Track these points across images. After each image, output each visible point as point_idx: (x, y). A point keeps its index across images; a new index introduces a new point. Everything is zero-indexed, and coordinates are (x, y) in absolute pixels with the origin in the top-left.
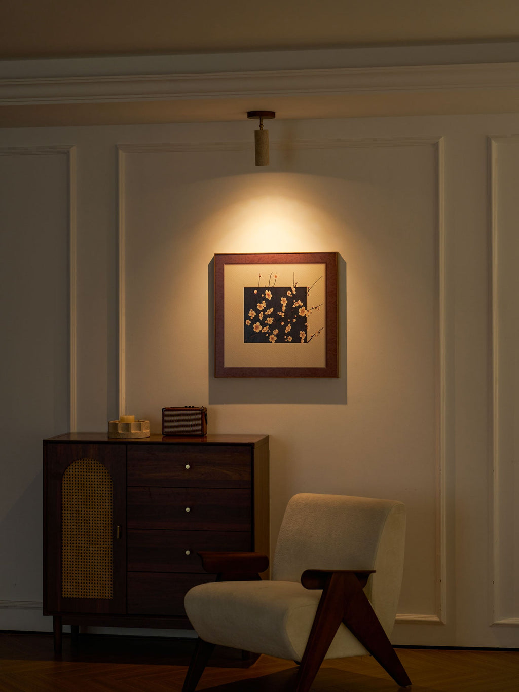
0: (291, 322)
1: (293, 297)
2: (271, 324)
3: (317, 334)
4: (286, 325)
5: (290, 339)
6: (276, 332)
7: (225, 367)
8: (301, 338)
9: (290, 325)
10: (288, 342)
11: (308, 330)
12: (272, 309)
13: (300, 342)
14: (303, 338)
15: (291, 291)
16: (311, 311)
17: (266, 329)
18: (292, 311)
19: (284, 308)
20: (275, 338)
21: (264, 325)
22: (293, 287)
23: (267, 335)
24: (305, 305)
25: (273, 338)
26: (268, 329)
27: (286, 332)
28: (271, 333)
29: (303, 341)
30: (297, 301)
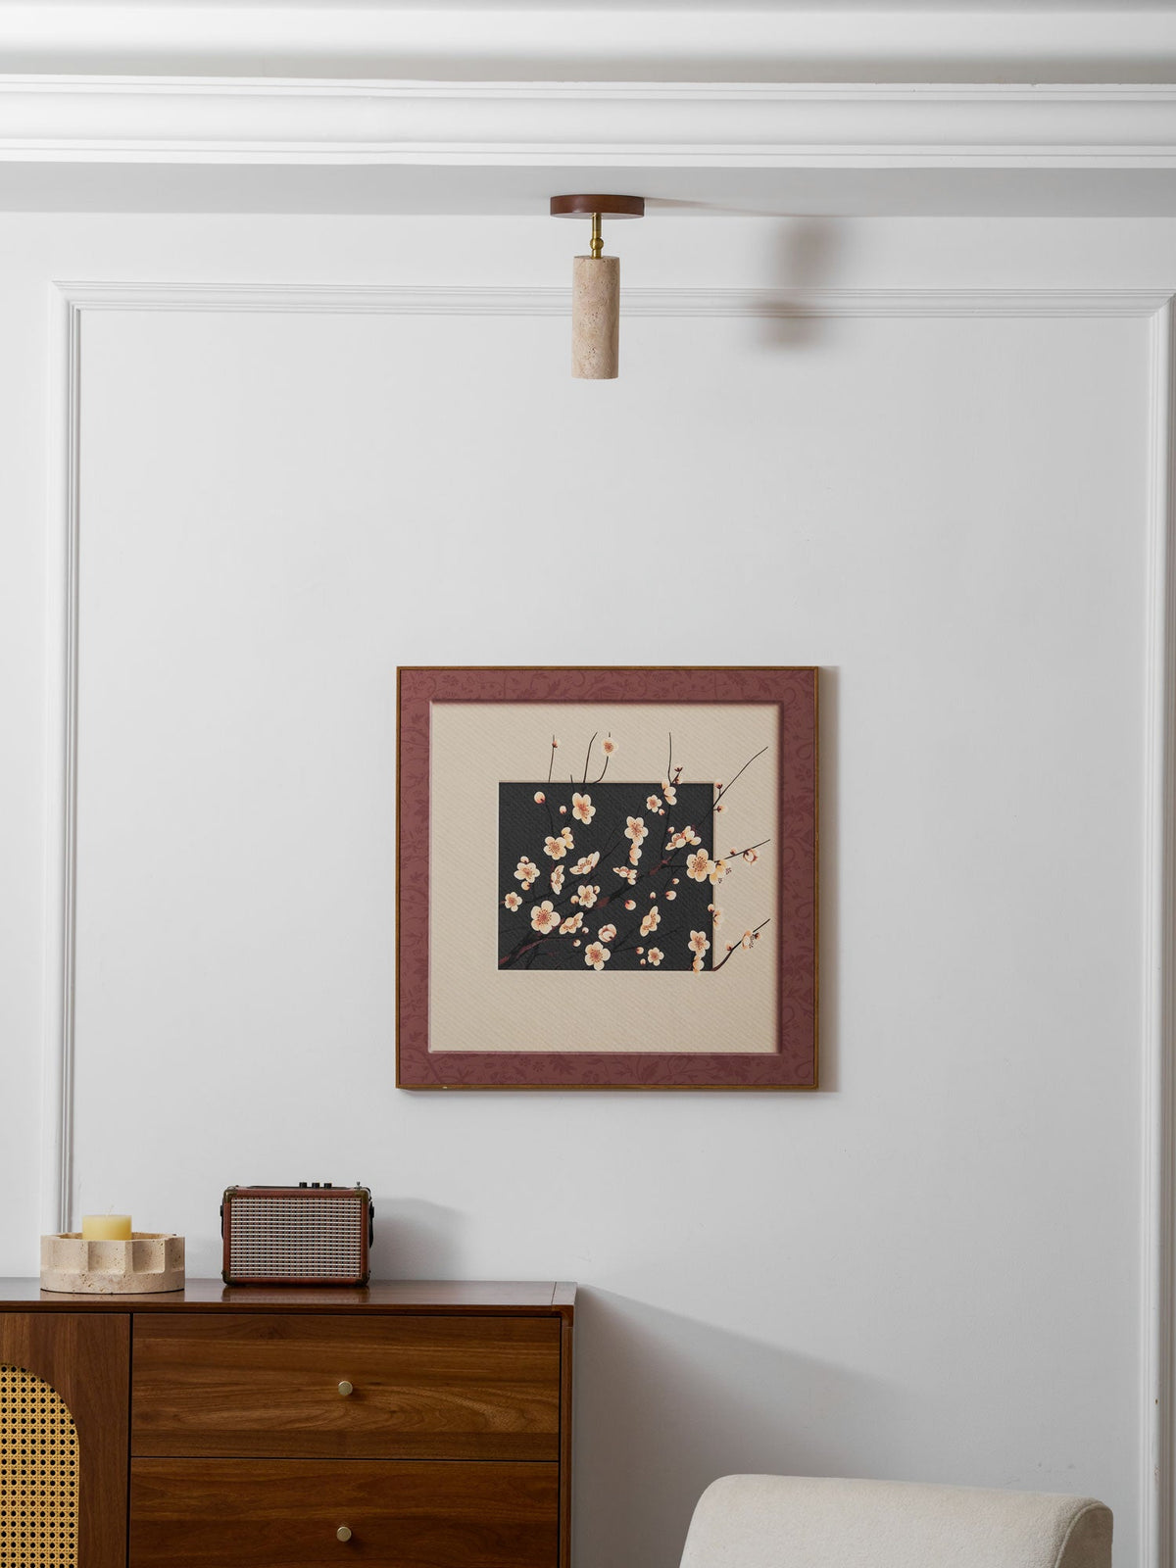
0: (661, 901)
1: (666, 816)
2: (590, 905)
3: (747, 941)
4: (643, 910)
5: (655, 956)
6: (608, 932)
7: (431, 1050)
8: (694, 954)
9: (655, 910)
10: (649, 967)
11: (717, 928)
12: (595, 857)
13: (691, 969)
14: (702, 953)
15: (662, 796)
16: (728, 864)
17: (574, 923)
18: (664, 865)
19: (636, 854)
20: (606, 955)
21: (566, 909)
22: (665, 783)
23: (578, 943)
24: (708, 844)
25: (597, 952)
26: (580, 924)
27: (644, 933)
28: (592, 938)
29: (699, 964)
30: (680, 830)
